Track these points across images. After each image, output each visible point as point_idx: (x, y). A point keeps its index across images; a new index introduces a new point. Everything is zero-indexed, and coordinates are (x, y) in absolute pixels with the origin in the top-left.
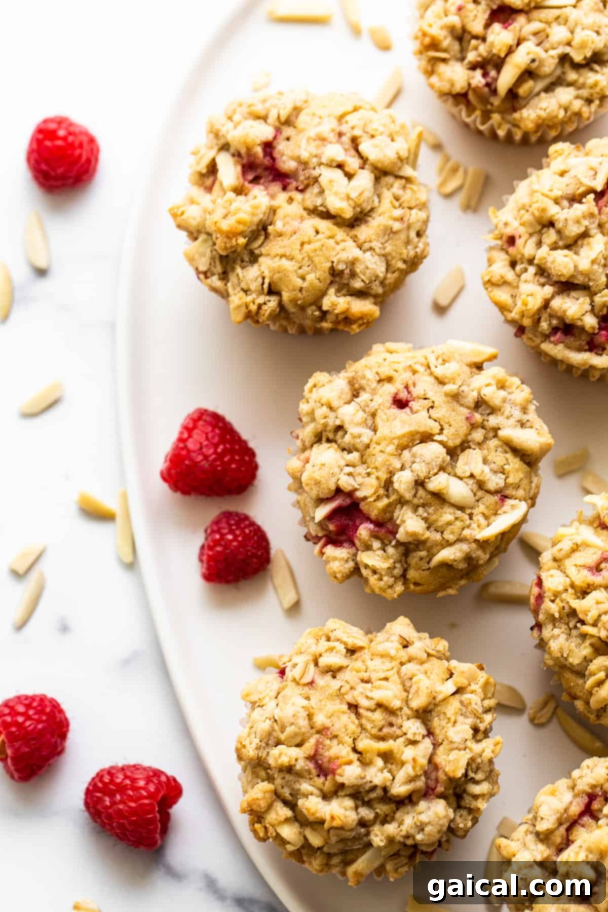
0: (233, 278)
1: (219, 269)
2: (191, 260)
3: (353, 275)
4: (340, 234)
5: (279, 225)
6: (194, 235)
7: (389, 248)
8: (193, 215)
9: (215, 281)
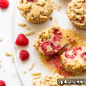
0: (27, 15)
1: (25, 14)
2: (21, 13)
3: (43, 13)
4: (41, 7)
5: (33, 7)
6: (21, 10)
7: (48, 9)
8: (20, 7)
9: (24, 16)
